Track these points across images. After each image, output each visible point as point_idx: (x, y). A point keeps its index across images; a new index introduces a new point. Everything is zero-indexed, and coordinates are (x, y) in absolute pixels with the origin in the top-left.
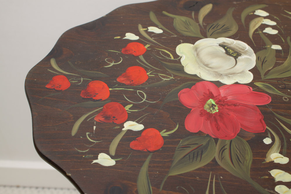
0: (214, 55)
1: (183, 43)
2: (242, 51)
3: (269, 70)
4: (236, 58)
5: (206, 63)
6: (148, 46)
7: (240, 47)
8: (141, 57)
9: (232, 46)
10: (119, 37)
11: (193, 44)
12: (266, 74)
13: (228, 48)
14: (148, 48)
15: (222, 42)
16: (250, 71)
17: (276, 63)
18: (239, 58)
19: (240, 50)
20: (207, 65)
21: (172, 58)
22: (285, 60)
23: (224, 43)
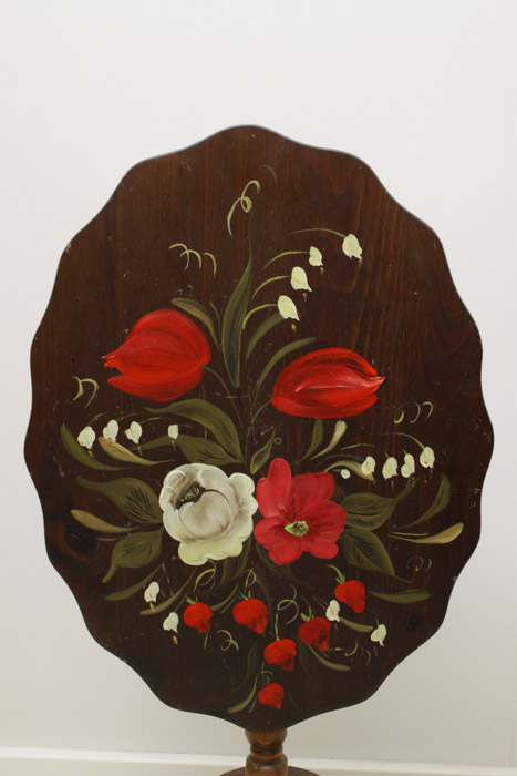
0: (200, 517)
1: (178, 555)
2: (188, 479)
3: (226, 451)
4: (203, 490)
5: (219, 529)
6: (189, 601)
7: (178, 481)
8: (215, 608)
9: (177, 492)
10: (175, 638)
11: (179, 543)
12: (234, 457)
13: (183, 498)
14: (194, 600)
15: (169, 504)
16: (229, 476)
17: (208, 438)
18: (203, 484)
19: (186, 482)
20: (223, 529)
21: (213, 570)
22: (202, 427)
23: (171, 502)
